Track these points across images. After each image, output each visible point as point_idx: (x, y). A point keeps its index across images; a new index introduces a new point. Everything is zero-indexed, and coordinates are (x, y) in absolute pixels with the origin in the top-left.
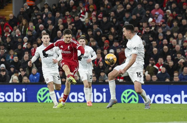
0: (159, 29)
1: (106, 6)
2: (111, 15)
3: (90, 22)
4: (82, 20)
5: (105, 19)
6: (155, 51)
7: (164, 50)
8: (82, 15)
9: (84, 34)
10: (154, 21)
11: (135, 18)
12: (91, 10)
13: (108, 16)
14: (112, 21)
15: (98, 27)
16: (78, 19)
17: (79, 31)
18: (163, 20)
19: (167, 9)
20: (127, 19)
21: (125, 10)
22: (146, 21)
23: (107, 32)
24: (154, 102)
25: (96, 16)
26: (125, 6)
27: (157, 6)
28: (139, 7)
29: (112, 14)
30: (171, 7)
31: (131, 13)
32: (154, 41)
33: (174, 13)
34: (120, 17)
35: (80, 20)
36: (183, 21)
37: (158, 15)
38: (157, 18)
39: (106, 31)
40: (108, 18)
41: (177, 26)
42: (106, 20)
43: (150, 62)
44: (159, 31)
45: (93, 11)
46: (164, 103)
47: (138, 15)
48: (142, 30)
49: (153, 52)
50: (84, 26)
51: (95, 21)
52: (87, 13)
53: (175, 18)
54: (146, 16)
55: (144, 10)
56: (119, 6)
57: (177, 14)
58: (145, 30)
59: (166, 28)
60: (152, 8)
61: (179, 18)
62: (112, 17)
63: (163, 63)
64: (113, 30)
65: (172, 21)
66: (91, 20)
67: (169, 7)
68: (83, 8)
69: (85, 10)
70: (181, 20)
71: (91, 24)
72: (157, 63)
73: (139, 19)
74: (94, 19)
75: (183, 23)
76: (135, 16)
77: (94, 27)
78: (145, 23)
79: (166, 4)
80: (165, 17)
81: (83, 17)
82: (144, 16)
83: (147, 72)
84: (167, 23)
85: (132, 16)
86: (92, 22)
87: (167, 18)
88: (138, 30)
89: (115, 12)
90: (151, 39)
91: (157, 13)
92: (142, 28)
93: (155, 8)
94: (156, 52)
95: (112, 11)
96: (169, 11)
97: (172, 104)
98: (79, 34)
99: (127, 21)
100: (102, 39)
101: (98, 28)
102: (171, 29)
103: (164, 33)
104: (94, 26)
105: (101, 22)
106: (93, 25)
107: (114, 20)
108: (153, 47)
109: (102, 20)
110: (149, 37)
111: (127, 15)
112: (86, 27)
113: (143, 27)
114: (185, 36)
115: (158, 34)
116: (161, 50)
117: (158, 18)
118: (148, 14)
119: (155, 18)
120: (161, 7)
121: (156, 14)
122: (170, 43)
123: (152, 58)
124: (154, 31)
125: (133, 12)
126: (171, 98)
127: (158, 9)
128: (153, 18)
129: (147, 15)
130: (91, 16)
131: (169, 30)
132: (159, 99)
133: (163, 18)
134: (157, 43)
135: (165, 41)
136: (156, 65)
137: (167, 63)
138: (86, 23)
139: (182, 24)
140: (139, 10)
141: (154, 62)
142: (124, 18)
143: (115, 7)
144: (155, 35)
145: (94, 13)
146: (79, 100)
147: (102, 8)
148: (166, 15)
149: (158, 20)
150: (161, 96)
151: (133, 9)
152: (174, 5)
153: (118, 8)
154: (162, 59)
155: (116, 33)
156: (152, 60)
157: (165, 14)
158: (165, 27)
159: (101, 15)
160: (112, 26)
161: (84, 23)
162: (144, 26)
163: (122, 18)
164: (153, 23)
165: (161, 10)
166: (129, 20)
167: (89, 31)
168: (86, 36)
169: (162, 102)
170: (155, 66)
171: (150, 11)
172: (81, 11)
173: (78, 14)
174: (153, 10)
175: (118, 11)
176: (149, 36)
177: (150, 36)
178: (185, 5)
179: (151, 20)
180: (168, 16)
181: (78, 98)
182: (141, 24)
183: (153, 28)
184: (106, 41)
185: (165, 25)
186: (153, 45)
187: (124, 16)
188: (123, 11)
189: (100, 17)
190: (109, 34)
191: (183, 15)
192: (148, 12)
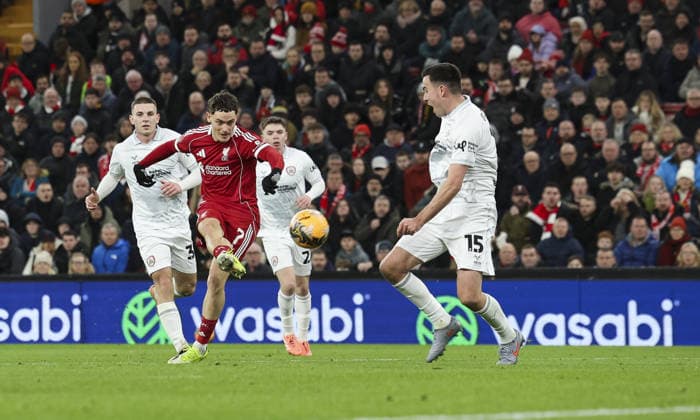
0: (545, 85)
1: (357, 4)
2: (378, 35)
3: (303, 62)
4: (277, 53)
5: (356, 51)
6: (531, 161)
7: (565, 160)
8: (275, 37)
9: (284, 102)
10: (526, 56)
12: (307, 17)
13: (367, 39)
14: (381, 58)
15: (333, 78)
16: (262, 52)
17: (266, 92)
18: (560, 53)
19: (574, 13)
20: (433, 51)
21: (426, 17)
22: (500, 56)
23: (365, 97)
25: (326, 40)
26: (425, 5)
27: (537, 3)
28: (475, 6)
29: (381, 31)
30: (586, 6)
31: (447, 28)
32: (528, 127)
33: (598, 28)
34: (407, 42)
35: (268, 53)
36: (628, 55)
37: (542, 36)
38: (537, 45)
39: (358, 92)
40: (368, 47)
41: (607, 73)
42: (360, 54)
43: (516, 199)
44: (543, 92)
45: (313, 24)
46: (567, 343)
47: (472, 36)
48: (487, 87)
49: (523, 167)
50: (281, 73)
51: (322, 56)
52: (292, 31)
53: (601, 46)
54: (499, 37)
55: (491, 17)
56: (405, 5)
57: (605, 30)
58: (497, 89)
59: (568, 82)
60: (518, 9)
61: (614, 45)
62: (378, 45)
63: (559, 204)
64: (383, 89)
65: (590, 58)
66: (307, 53)
67: (580, 7)
68: (278, 12)
69: (287, 18)
70: (621, 54)
71: (308, 68)
72: (540, 203)
73: (475, 50)
74: (317, 49)
75: (628, 63)
76: (460, 39)
77: (317, 80)
78: (495, 62)
80: (566, 44)
81: (279, 45)
82: (491, 41)
83: (504, 235)
84: (572, 62)
85: (449, 38)
86: (309, 60)
87: (574, 46)
88: (470, 87)
89: (391, 25)
90: (517, 118)
91: (537, 28)
92: (486, 81)
93: (528, 11)
94: (536, 166)
95: (380, 23)
96: (579, 20)
97: (596, 346)
98: (264, 103)
99: (433, 57)
100: (345, 122)
101: (333, 83)
102: (585, 84)
103: (562, 99)
104: (317, 74)
105: (343, 59)
106: (313, 71)
107: (388, 54)
108: (526, 148)
109: (345, 55)
110: (511, 114)
111: (433, 36)
112: (290, 77)
113: (490, 80)
114: (635, 109)
115: (542, 100)
116: (551, 158)
117: (543, 45)
118: (508, 32)
119: (530, 47)
120: (553, 7)
121: (533, 33)
122: (583, 135)
123: (520, 187)
124: (527, 92)
125: (453, 25)
127: (541, 14)
128: (523, 46)
129: (504, 37)
130: (309, 39)
131: (579, 89)
133: (559, 46)
134: (536, 133)
135: (567, 127)
136: (534, 209)
137: (573, 202)
138: (289, 67)
139: (625, 66)
140: (475, 16)
141: (527, 199)
142: (422, 46)
143: (390, 7)
144: (530, 106)
145: (318, 30)
146: (271, 335)
147: (344, 13)
148: (569, 36)
149: (542, 54)
151: (453, 15)
152: (596, 1)
153: (401, 13)
154: (555, 190)
155: (395, 100)
156: (521, 194)
157: (566, 31)
158: (566, 77)
159: (340, 36)
160: (378, 76)
161: (284, 66)
162: (491, 73)
163: (416, 47)
164: (524, 62)
165: (550, 19)
166: (440, 52)
167: (301, 92)
168: (290, 111)
170: (531, 215)
171: (515, 20)
172: (273, 24)
173: (263, 34)
174: (521, 17)
175: (402, 21)
176: (509, 109)
177: (513, 110)
179: (515, 52)
180: (575, 39)
181: (267, 328)
182: (481, 66)
183: (524, 82)
184: (360, 126)
185: (566, 70)
186: (524, 139)
187: (423, 38)
188: (418, 22)
189: (337, 44)
190: (369, 104)
191: (629, 34)
192: (506, 24)
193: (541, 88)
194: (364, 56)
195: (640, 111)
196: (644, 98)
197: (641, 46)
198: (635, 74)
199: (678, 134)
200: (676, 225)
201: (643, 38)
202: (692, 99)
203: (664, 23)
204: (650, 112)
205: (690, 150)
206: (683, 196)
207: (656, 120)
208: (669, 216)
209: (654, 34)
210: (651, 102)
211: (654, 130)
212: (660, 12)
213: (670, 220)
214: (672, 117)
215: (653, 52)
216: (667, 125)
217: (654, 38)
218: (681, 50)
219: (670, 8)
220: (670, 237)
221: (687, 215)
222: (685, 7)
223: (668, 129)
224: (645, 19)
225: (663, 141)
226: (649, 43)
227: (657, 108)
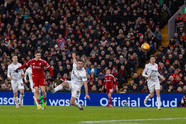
0: (63, 53)
1: (23, 35)
2: (27, 42)
3: (12, 47)
4: (6, 45)
5: (23, 45)
6: (61, 68)
7: (68, 68)
8: (6, 42)
9: (8, 55)
10: (59, 47)
11: (45, 44)
12: (13, 38)
15: (18, 50)
16: (3, 45)
17: (5, 53)
18: (66, 46)
19: (68, 38)
20: (39, 45)
21: (37, 38)
22: (53, 47)
23: (26, 54)
24: (58, 104)
25: (17, 42)
26: (37, 36)
27: (60, 36)
28: (48, 36)
29: (28, 41)
30: (70, 37)
31: (42, 40)
32: (60, 61)
33: (73, 41)
34: (34, 43)
35: (5, 45)
36: (80, 47)
37: (62, 42)
38: (61, 44)
39: (24, 54)
40: (26, 44)
41: (75, 50)
42: (24, 46)
43: (58, 76)
44: (63, 54)
45: (14, 40)
47: (47, 42)
48: (50, 53)
49: (59, 69)
50: (8, 50)
51: (16, 46)
52: (9, 41)
53: (74, 45)
54: (53, 43)
55: (51, 39)
56: (33, 36)
57: (75, 42)
58: (53, 54)
59: (67, 53)
60: (57, 37)
61: (77, 45)
62: (28, 44)
63: (67, 77)
64: (30, 53)
65: (72, 47)
66: (13, 45)
67: (69, 37)
68: (7, 37)
69: (8, 38)
70: (78, 47)
71: (13, 48)
72: (63, 77)
73: (48, 45)
74: (15, 45)
75: (80, 49)
76: (45, 43)
77: (15, 51)
78: (52, 48)
79: (67, 35)
80: (66, 44)
81: (7, 44)
82: (51, 44)
83: (56, 83)
84: (68, 48)
85: (42, 43)
86: (14, 47)
87: (68, 45)
88: (47, 53)
89: (30, 40)
90: (57, 60)
91: (61, 41)
92: (50, 52)
93: (59, 38)
94: (62, 69)
95: (28, 39)
96: (69, 40)
98: (4, 56)
99: (39, 47)
100: (22, 60)
101: (18, 52)
102: (70, 53)
103: (67, 56)
104: (15, 50)
105: (20, 47)
106: (14, 49)
107: (30, 46)
108: (59, 66)
109: (21, 46)
110: (56, 59)
111: (39, 42)
112: (10, 50)
113: (51, 51)
114: (81, 58)
115: (62, 56)
116: (65, 68)
117: (62, 44)
118: (55, 42)
119: (59, 45)
120: (63, 37)
122: (71, 63)
123: (59, 74)
124: (59, 54)
127: (61, 38)
128: (58, 45)
129: (54, 43)
130: (13, 42)
131: (70, 54)
132: (62, 103)
133: (65, 45)
134: (62, 63)
135: (68, 62)
136: (62, 78)
137: (70, 77)
138: (9, 48)
139: (79, 49)
140: (47, 38)
141: (60, 76)
142: (37, 44)
143: (30, 36)
144: (60, 57)
145: (15, 41)
146: (4, 103)
147: (20, 37)
148: (67, 43)
149: (62, 46)
150: (63, 101)
151: (43, 38)
152: (72, 36)
153: (32, 37)
154: (66, 74)
155: (32, 55)
156: (59, 75)
157: (66, 42)
158: (67, 51)
159: (20, 42)
160: (28, 50)
161: (8, 48)
162: (51, 50)
164: (59, 48)
165: (63, 39)
166: (41, 46)
167: (12, 53)
168: (10, 57)
169: (63, 105)
170: (61, 79)
171: (56, 39)
172: (6, 39)
173: (3, 41)
174: (57, 39)
175: (32, 39)
176: (56, 57)
177: (57, 58)
178: (80, 35)
179: (56, 46)
180: (68, 44)
181: (3, 102)
182: (49, 49)
183: (58, 52)
184: (25, 61)
185: (67, 50)
186: (59, 64)
187: (37, 43)
189: (19, 44)
190: (27, 56)
191: (80, 43)
192: (54, 40)
193: (62, 53)
194: (25, 46)
195: (82, 58)
196: (83, 56)
197: (82, 45)
198: (81, 51)
199: (90, 63)
200: (91, 82)
201: (82, 43)
202: (93, 56)
203: (87, 40)
204: (84, 59)
205: (93, 66)
206: (92, 76)
207: (86, 60)
208: (90, 80)
209: (85, 43)
210: (85, 56)
211: (85, 62)
212: (86, 38)
213: (90, 81)
214: (89, 60)
215: (85, 46)
216: (88, 61)
217: (85, 44)
218: (91, 45)
219: (88, 37)
220: (90, 84)
221: (93, 79)
222: (90, 37)
223: (88, 62)
224: (83, 40)
225: (87, 65)
226: (84, 44)
227: (86, 58)
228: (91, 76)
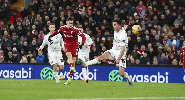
0: (142, 22)
1: (99, 2)
2: (104, 9)
3: (86, 15)
4: (80, 13)
5: (99, 13)
6: (139, 39)
7: (146, 39)
8: (80, 9)
9: (82, 24)
10: (138, 15)
11: (123, 12)
12: (87, 5)
13: (101, 10)
14: (105, 14)
16: (77, 12)
17: (77, 22)
18: (146, 15)
19: (149, 5)
20: (117, 13)
21: (115, 6)
22: (132, 15)
23: (101, 23)
24: (135, 81)
25: (92, 10)
26: (115, 3)
27: (141, 3)
28: (126, 3)
30: (152, 4)
31: (120, 8)
33: (155, 9)
34: (111, 11)
35: (78, 13)
36: (162, 16)
37: (142, 10)
38: (141, 12)
39: (99, 22)
40: (101, 12)
41: (157, 20)
43: (135, 48)
45: (89, 6)
47: (126, 10)
48: (129, 22)
49: (137, 41)
50: (81, 18)
51: (91, 14)
52: (84, 8)
53: (155, 13)
54: (132, 11)
55: (130, 6)
56: (110, 3)
57: (157, 10)
58: (131, 23)
59: (148, 22)
60: (137, 4)
61: (159, 13)
62: (104, 12)
63: (145, 49)
64: (105, 22)
65: (153, 16)
66: (87, 13)
67: (151, 4)
68: (81, 3)
69: (83, 5)
70: (160, 15)
71: (87, 16)
72: (140, 49)
73: (126, 13)
74: (90, 12)
75: (162, 17)
76: (123, 11)
77: (89, 19)
78: (131, 16)
79: (149, 2)
80: (147, 13)
81: (81, 11)
82: (130, 11)
83: (132, 56)
84: (149, 17)
85: (120, 11)
86: (88, 15)
87: (149, 13)
88: (125, 22)
89: (107, 7)
92: (129, 21)
93: (139, 5)
94: (140, 40)
95: (105, 7)
96: (150, 7)
98: (77, 24)
99: (116, 15)
100: (96, 29)
101: (93, 20)
102: (151, 22)
103: (146, 25)
104: (89, 18)
105: (95, 15)
106: (88, 17)
107: (106, 14)
108: (137, 36)
109: (96, 14)
111: (117, 10)
112: (83, 18)
113: (130, 20)
116: (143, 39)
117: (142, 12)
119: (139, 13)
120: (145, 4)
121: (140, 10)
122: (151, 34)
123: (136, 45)
124: (138, 23)
125: (121, 7)
126: (149, 78)
127: (142, 6)
128: (137, 13)
129: (133, 10)
130: (88, 10)
131: (150, 23)
132: (140, 79)
133: (146, 13)
135: (147, 32)
136: (139, 51)
137: (148, 49)
138: (83, 16)
139: (161, 18)
140: (127, 6)
141: (137, 48)
142: (114, 12)
143: (107, 3)
145: (90, 8)
147: (96, 4)
148: (148, 11)
149: (142, 14)
151: (121, 5)
152: (155, 3)
153: (109, 4)
154: (144, 46)
155: (107, 24)
156: (136, 47)
157: (148, 10)
159: (95, 9)
160: (104, 19)
161: (82, 16)
162: (130, 19)
163: (113, 12)
164: (138, 16)
165: (144, 7)
167: (86, 22)
169: (142, 81)
170: (138, 52)
171: (136, 7)
172: (80, 6)
173: (77, 8)
175: (109, 6)
178: (163, 2)
179: (136, 14)
180: (150, 12)
182: (128, 17)
183: (137, 21)
184: (99, 30)
185: (147, 19)
187: (114, 10)
188: (113, 6)
189: (94, 11)
190: (101, 25)
191: (162, 11)
192: (134, 8)
193: (141, 22)
194: (100, 14)
195: (164, 28)
196: (165, 25)
197: (165, 13)
198: (164, 20)
199: (173, 34)
200: (172, 55)
201: (165, 11)
202: (176, 26)
203: (170, 8)
204: (166, 29)
205: (176, 38)
206: (174, 48)
207: (168, 31)
208: (170, 53)
209: (168, 11)
210: (167, 27)
211: (167, 33)
212: (169, 6)
213: (170, 54)
214: (172, 30)
215: (168, 15)
216: (170, 32)
217: (168, 12)
218: (174, 14)
219: (172, 5)
220: (170, 58)
221: (174, 53)
222: (175, 5)
223: (171, 33)
224: (166, 7)
225: (169, 36)
226: (167, 13)
227: (168, 28)
228: (172, 48)
